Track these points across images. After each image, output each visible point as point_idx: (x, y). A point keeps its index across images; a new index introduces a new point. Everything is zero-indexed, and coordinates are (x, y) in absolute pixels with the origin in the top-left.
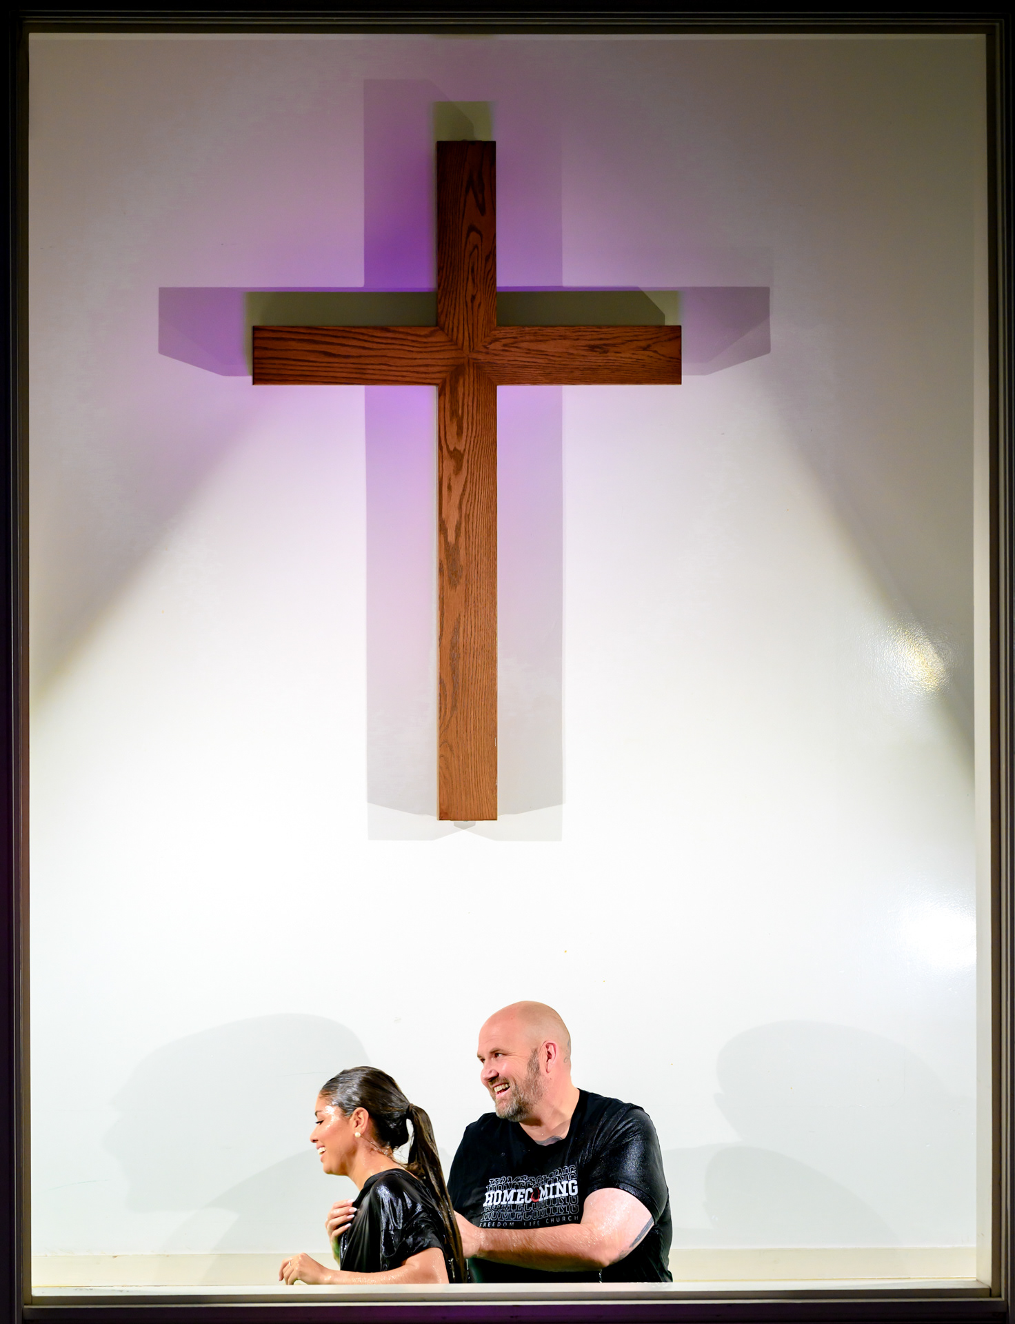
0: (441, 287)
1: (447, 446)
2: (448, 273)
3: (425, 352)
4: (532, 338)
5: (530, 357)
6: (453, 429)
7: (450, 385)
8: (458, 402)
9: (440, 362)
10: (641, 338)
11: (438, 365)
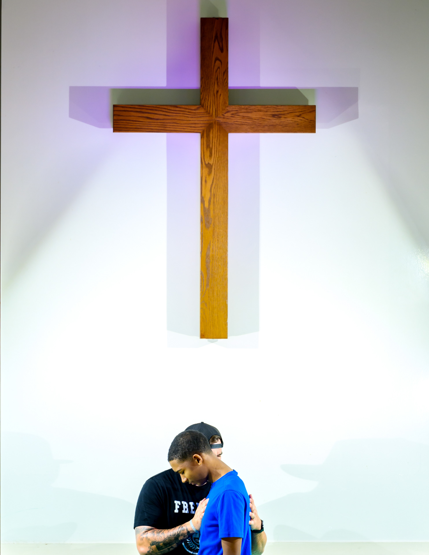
0: (202, 87)
1: (205, 162)
2: (205, 80)
3: (195, 117)
4: (245, 111)
5: (244, 120)
6: (207, 154)
7: (206, 133)
8: (210, 141)
9: (202, 122)
10: (296, 111)
11: (201, 124)
